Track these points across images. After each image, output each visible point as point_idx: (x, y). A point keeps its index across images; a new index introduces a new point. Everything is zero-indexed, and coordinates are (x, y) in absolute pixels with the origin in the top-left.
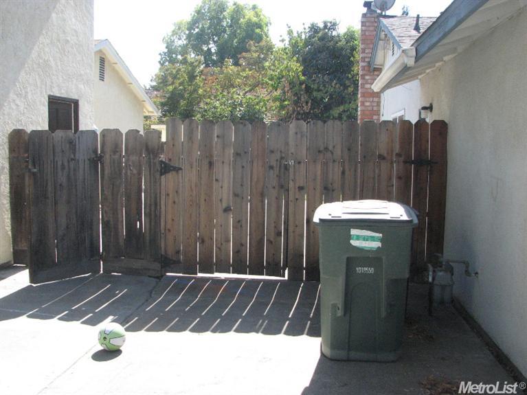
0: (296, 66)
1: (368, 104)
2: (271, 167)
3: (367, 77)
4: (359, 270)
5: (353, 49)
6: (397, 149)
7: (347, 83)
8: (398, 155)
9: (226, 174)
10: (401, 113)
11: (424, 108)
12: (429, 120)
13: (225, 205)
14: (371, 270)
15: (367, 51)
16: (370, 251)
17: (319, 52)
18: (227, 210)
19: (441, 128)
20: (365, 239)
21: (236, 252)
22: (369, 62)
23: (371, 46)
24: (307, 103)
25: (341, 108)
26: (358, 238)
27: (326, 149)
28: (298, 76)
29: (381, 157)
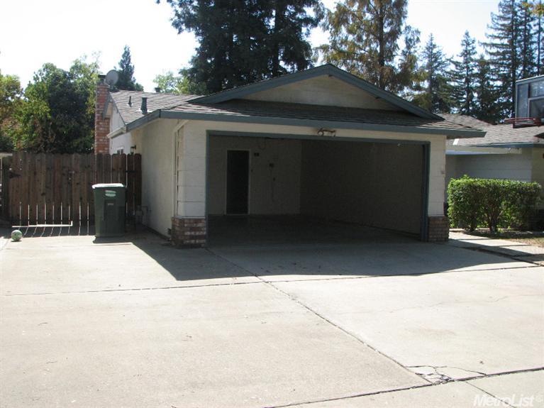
0: (44, 108)
1: (101, 140)
2: (64, 174)
3: (101, 123)
4: (109, 204)
5: (87, 95)
6: (120, 165)
7: (83, 121)
8: (120, 169)
9: (42, 178)
10: (122, 148)
11: (132, 147)
12: (135, 153)
13: (42, 192)
14: (112, 204)
15: (101, 107)
16: (112, 197)
17: (61, 96)
18: (43, 194)
19: (138, 157)
20: (111, 193)
21: (48, 214)
22: (102, 114)
23: (103, 104)
24: (52, 135)
25: (79, 140)
26: (108, 193)
27: (89, 166)
28: (46, 116)
29: (113, 170)
